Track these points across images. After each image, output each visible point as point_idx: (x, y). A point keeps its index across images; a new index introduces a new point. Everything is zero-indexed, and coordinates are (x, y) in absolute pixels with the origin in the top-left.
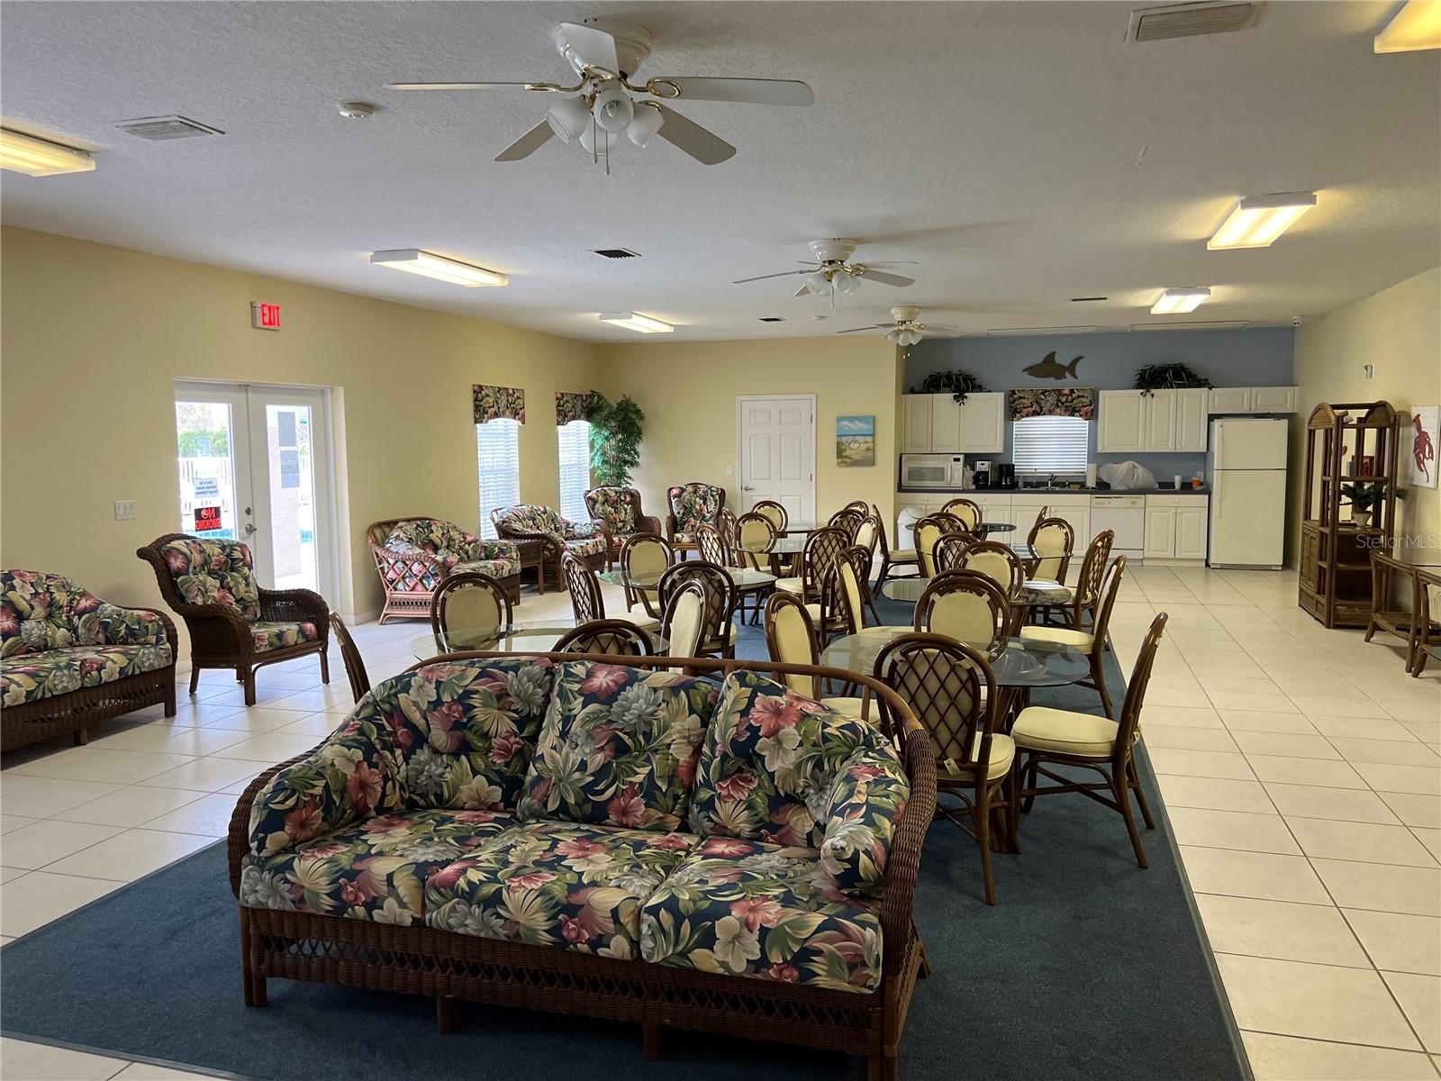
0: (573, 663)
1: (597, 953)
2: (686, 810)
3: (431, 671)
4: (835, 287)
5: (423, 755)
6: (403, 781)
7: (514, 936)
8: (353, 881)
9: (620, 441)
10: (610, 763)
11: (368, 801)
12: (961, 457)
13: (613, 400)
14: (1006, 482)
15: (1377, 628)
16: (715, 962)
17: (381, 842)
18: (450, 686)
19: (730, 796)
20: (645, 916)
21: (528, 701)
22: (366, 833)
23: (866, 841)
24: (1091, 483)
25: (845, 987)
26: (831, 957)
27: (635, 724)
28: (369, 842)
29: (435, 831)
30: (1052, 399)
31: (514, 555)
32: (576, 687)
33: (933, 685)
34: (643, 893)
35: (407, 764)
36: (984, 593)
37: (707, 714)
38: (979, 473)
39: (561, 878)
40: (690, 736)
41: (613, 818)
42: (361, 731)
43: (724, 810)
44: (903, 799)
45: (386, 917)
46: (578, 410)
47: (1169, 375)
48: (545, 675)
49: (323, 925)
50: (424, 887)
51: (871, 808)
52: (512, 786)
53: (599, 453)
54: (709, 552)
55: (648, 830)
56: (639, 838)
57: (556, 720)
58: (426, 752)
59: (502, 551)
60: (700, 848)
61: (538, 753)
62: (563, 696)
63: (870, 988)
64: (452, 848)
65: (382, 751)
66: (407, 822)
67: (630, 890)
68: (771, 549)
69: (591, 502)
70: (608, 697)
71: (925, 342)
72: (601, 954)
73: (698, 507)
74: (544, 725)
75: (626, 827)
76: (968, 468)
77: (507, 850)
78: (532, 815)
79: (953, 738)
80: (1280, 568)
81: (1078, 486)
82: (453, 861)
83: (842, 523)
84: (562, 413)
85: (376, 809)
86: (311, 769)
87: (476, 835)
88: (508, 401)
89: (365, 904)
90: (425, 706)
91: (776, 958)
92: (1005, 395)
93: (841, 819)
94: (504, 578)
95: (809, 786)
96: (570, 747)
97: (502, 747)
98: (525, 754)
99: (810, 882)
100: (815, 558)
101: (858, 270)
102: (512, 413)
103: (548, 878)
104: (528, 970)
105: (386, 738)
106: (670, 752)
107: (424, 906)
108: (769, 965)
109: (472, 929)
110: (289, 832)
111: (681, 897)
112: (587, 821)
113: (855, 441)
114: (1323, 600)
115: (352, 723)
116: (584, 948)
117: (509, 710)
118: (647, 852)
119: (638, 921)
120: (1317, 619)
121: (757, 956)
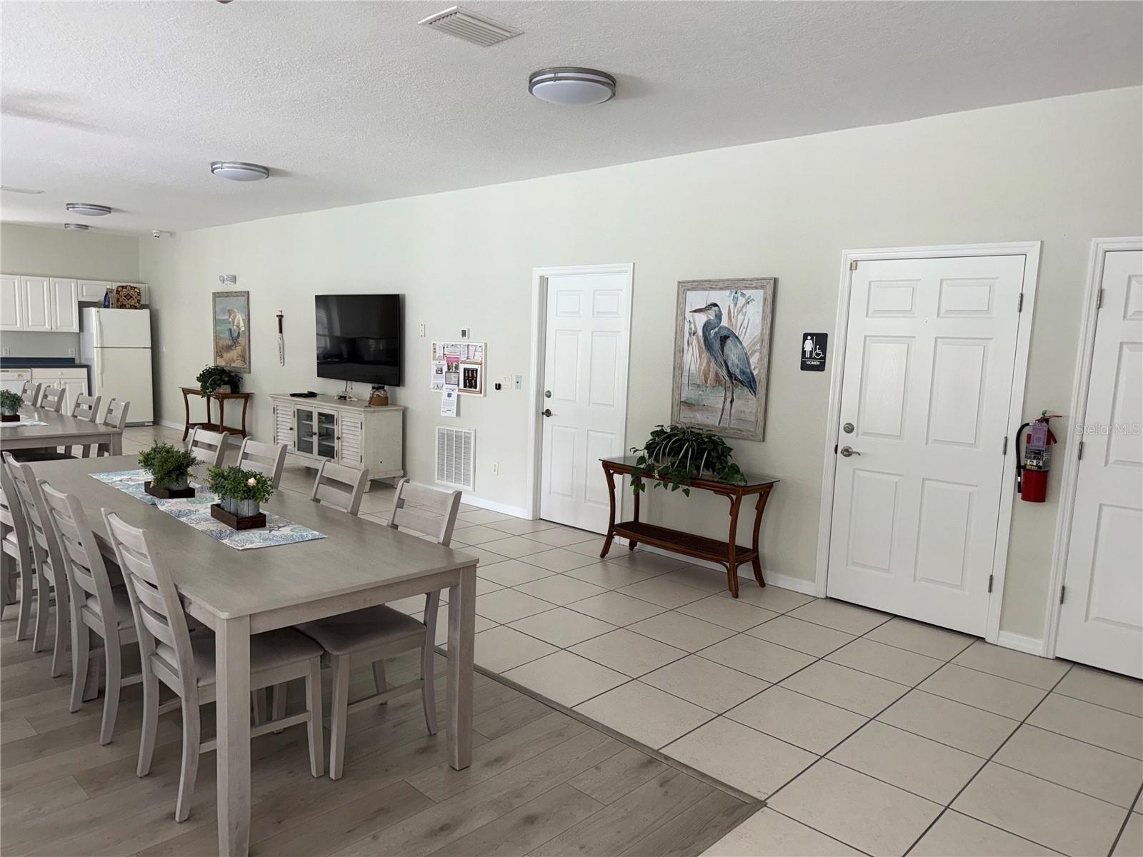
80: (151, 424)
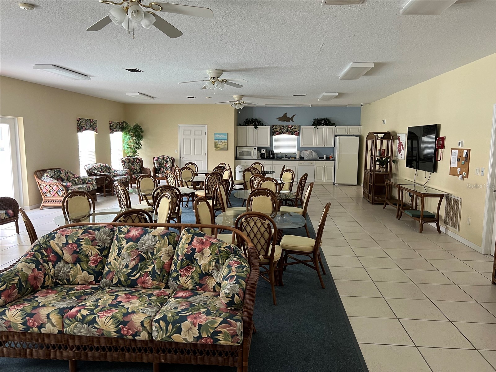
0: (122, 227)
1: (135, 339)
2: (168, 280)
3: (63, 231)
4: (216, 87)
5: (61, 264)
6: (52, 275)
7: (101, 335)
8: (32, 318)
9: (134, 140)
10: (138, 264)
11: (38, 284)
12: (256, 148)
13: (132, 125)
14: (271, 156)
15: (387, 204)
16: (181, 339)
17: (44, 300)
18: (71, 237)
19: (184, 274)
20: (154, 323)
21: (104, 242)
22: (37, 297)
23: (237, 290)
24: (298, 157)
25: (230, 343)
26: (225, 334)
27: (147, 249)
28: (38, 301)
29: (67, 294)
30: (286, 129)
31: (94, 183)
32: (123, 236)
33: (255, 230)
34: (153, 315)
35: (54, 268)
36: (269, 196)
37: (175, 245)
38: (262, 153)
39: (120, 310)
40: (169, 253)
41: (139, 285)
42: (34, 256)
43: (182, 280)
44: (248, 272)
45: (47, 331)
46: (118, 128)
47: (323, 121)
48: (110, 232)
49: (19, 336)
50: (63, 318)
51: (238, 277)
52: (98, 275)
53: (126, 144)
54: (170, 181)
55: (153, 289)
56: (150, 292)
57: (116, 249)
58: (62, 263)
59: (89, 181)
60: (173, 295)
61: (109, 262)
62: (118, 239)
63: (239, 343)
64: (74, 301)
65: (43, 264)
66: (55, 291)
67: (148, 314)
68: (192, 180)
69: (124, 162)
70: (136, 240)
71: (245, 107)
72: (137, 339)
73: (164, 164)
74: (111, 251)
75: (144, 288)
76: (259, 152)
77: (97, 301)
78: (107, 285)
79: (262, 248)
80: (356, 185)
81: (294, 158)
82: (75, 306)
83: (217, 170)
84: (112, 129)
85: (41, 287)
86: (12, 273)
87: (84, 295)
88: (91, 124)
89: (37, 327)
90: (61, 245)
91: (204, 335)
92: (271, 127)
93: (227, 282)
94: (90, 191)
95: (214, 269)
96: (121, 259)
97: (94, 260)
98: (103, 262)
99: (216, 305)
100: (209, 183)
101: (224, 81)
102: (92, 129)
103: (115, 311)
104: (107, 347)
105: (45, 258)
106: (161, 259)
107: (63, 326)
108: (202, 338)
109: (84, 333)
110: (3, 299)
111: (168, 315)
112: (129, 286)
113: (221, 142)
114: (371, 195)
115: (30, 253)
116: (130, 337)
117: (96, 246)
118: (153, 298)
119: (151, 325)
120: (369, 201)
121: (198, 335)
